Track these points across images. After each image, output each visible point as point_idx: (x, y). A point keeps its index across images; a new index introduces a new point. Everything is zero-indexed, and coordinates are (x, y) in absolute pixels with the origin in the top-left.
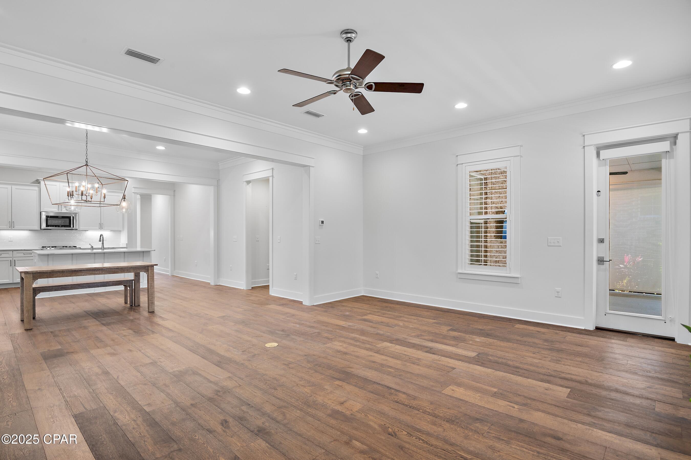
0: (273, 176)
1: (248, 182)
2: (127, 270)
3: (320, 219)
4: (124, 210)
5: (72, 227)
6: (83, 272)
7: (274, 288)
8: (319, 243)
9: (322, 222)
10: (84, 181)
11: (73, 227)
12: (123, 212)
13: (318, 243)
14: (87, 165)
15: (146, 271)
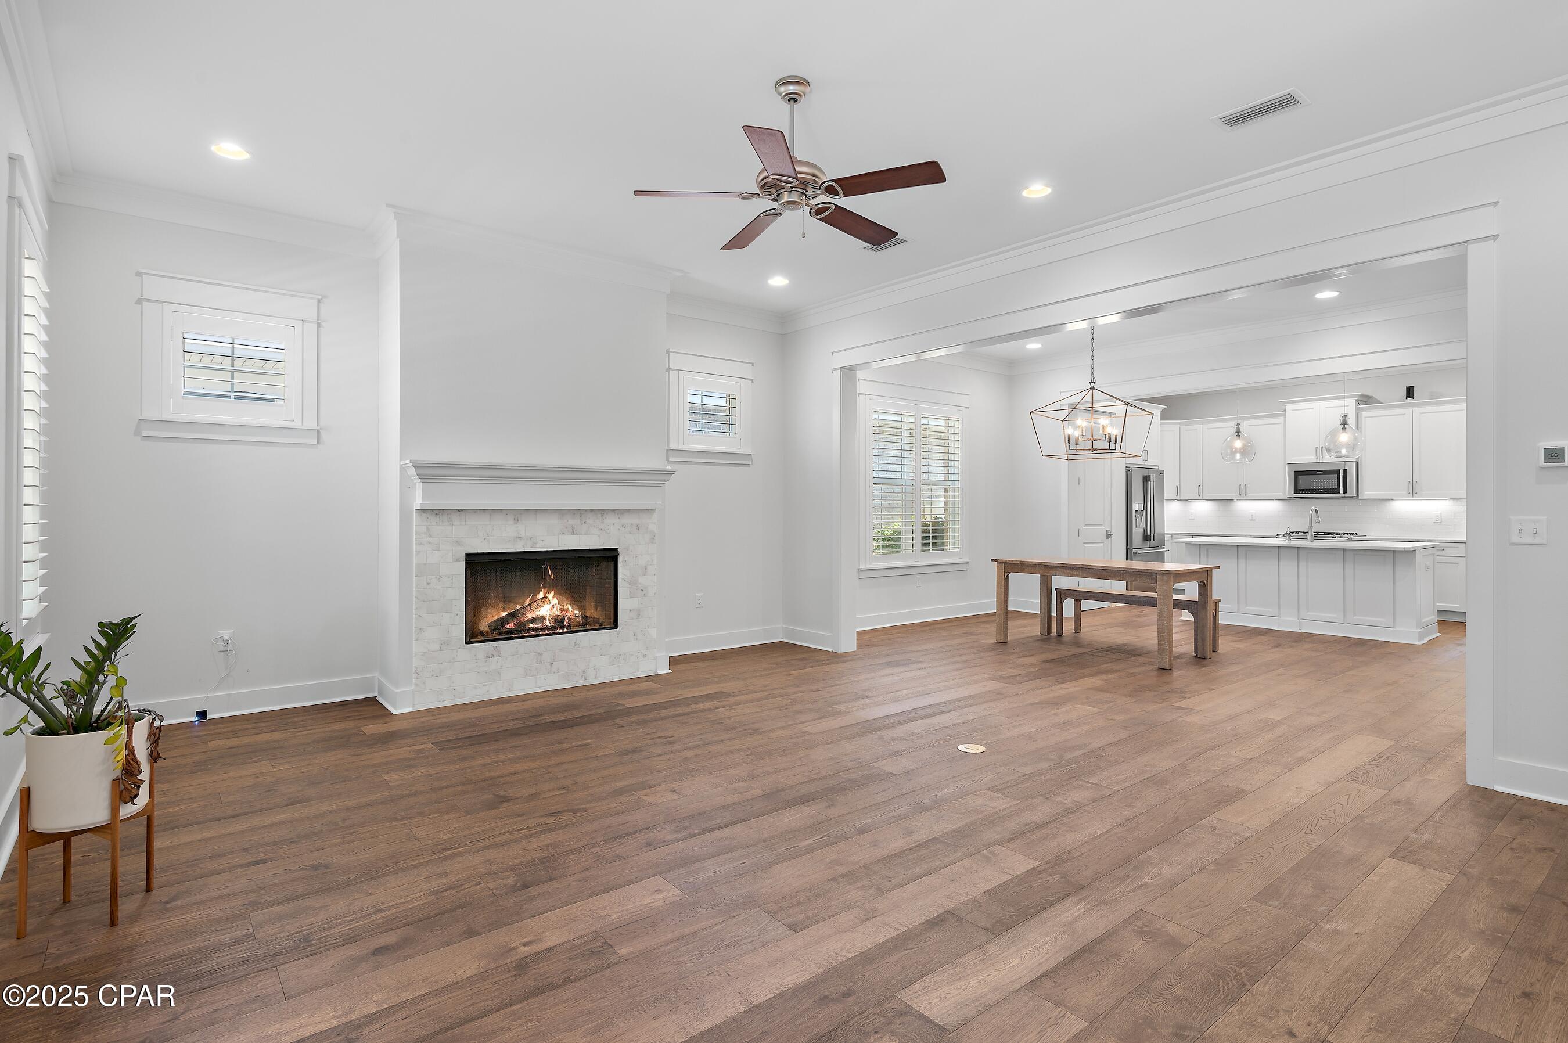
5: (1341, 492)
11: (1345, 491)
14: (1093, 388)
15: (1153, 582)
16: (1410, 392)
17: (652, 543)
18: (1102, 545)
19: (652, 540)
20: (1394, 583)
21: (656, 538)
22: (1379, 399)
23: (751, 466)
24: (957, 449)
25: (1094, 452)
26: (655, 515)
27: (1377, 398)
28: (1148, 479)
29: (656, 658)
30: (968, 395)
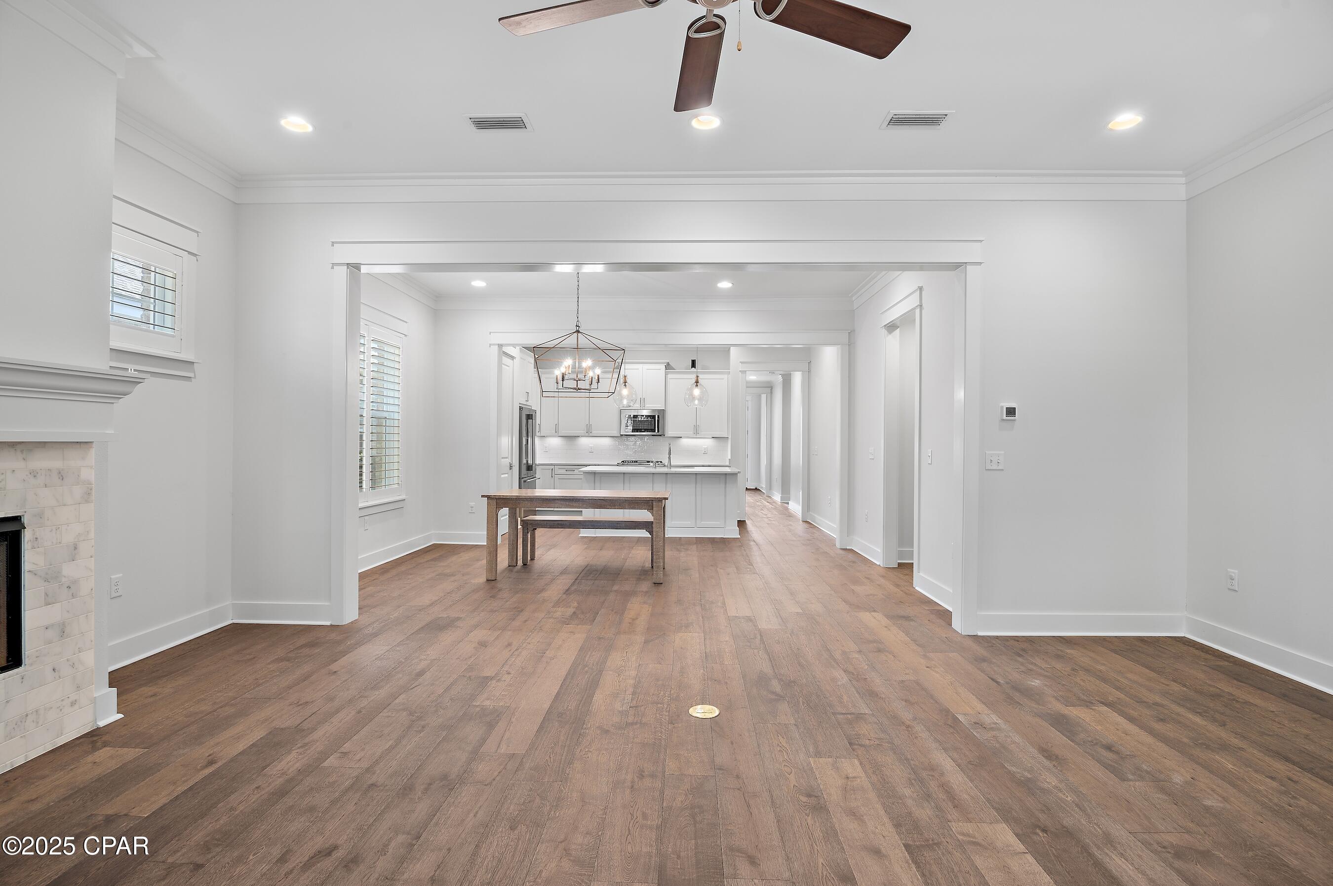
0: (921, 306)
1: (891, 327)
2: (620, 505)
3: (1002, 404)
4: (696, 402)
5: (656, 431)
6: (558, 503)
7: (921, 574)
8: (1000, 467)
9: (1011, 412)
10: (589, 359)
11: (658, 431)
12: (696, 405)
13: (994, 467)
14: (578, 332)
15: (650, 508)
16: (693, 364)
17: (87, 501)
18: (507, 475)
19: (87, 497)
20: (725, 496)
21: (93, 492)
22: (674, 367)
23: (193, 379)
24: (397, 378)
25: (579, 391)
26: (93, 452)
27: (673, 366)
28: (530, 417)
29: (94, 701)
30: (406, 322)
